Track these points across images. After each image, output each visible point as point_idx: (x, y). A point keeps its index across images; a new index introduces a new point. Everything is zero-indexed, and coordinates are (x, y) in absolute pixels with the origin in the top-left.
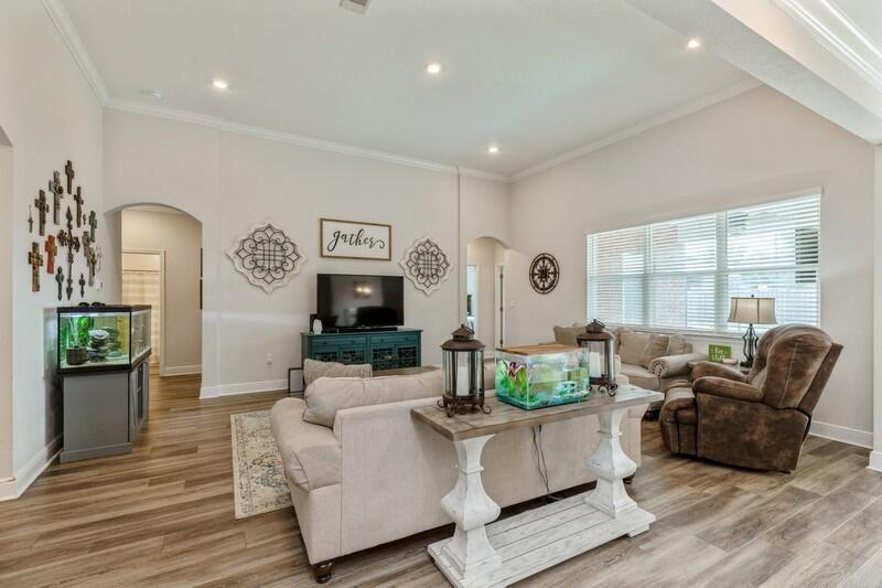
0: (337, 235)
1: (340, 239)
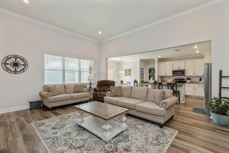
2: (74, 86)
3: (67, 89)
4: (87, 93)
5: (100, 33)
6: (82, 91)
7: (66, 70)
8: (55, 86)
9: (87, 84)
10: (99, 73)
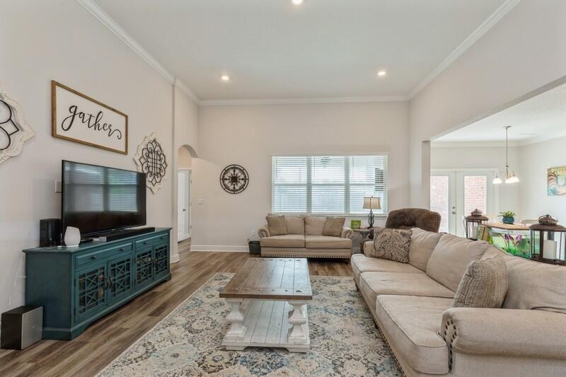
0: (74, 110)
1: (77, 117)
2: (324, 219)
3: (309, 224)
4: (346, 239)
5: (382, 73)
6: (338, 234)
7: (314, 185)
8: (283, 217)
9: (363, 217)
10: (408, 187)
